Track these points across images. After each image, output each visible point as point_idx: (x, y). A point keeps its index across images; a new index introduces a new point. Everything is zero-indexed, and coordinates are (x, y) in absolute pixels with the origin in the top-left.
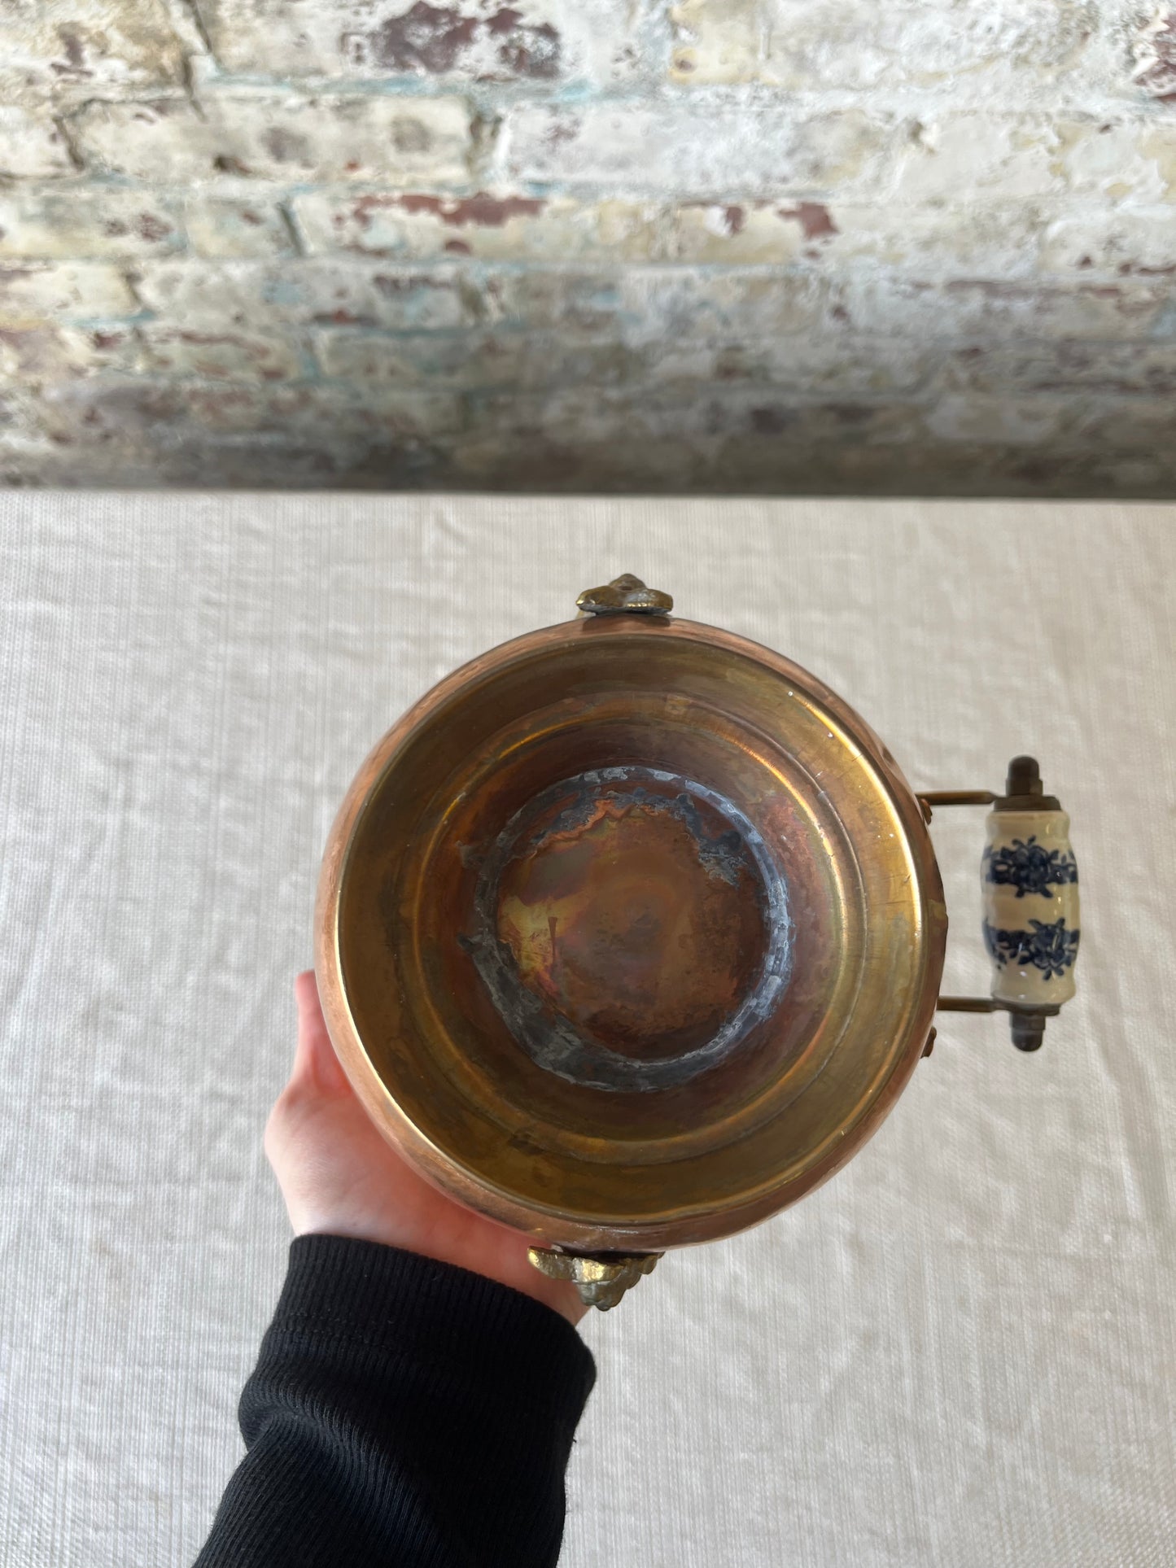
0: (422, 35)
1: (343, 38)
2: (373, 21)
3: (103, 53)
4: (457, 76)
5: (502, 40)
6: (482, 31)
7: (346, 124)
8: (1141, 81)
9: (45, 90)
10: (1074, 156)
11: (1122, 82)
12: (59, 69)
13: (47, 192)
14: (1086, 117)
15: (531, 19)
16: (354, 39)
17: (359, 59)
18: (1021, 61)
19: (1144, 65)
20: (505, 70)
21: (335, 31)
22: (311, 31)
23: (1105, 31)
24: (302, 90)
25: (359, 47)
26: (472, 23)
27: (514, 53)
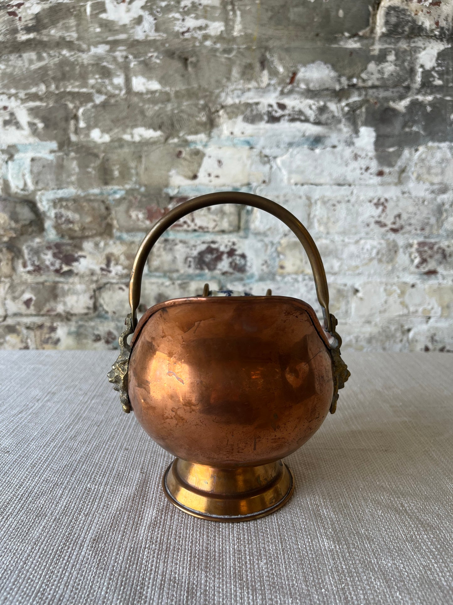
0: (208, 258)
1: (186, 259)
2: (195, 253)
3: (117, 264)
4: (217, 272)
5: (230, 260)
6: (225, 257)
7: (182, 290)
8: (418, 267)
9: (95, 278)
10: (407, 298)
11: (413, 269)
12: (102, 269)
13: (80, 323)
14: (405, 283)
15: (239, 252)
16: (189, 259)
17: (190, 266)
18: (380, 261)
19: (417, 261)
20: (231, 270)
21: (184, 256)
22: (178, 256)
23: (401, 250)
24: (171, 279)
25: (190, 262)
26: (222, 253)
27: (233, 264)
